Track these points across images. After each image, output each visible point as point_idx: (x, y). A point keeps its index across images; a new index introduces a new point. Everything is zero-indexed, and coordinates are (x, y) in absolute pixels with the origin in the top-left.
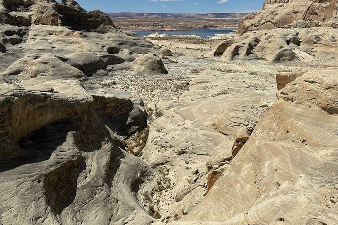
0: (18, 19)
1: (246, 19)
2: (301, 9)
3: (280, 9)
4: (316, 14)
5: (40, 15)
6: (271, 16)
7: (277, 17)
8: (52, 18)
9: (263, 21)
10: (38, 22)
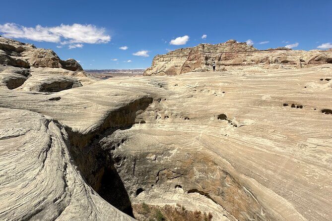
0: (18, 62)
1: (147, 70)
2: (179, 64)
3: (166, 64)
4: (189, 67)
5: (38, 59)
6: (162, 68)
7: (166, 69)
8: (52, 62)
9: (159, 71)
10: (37, 65)
